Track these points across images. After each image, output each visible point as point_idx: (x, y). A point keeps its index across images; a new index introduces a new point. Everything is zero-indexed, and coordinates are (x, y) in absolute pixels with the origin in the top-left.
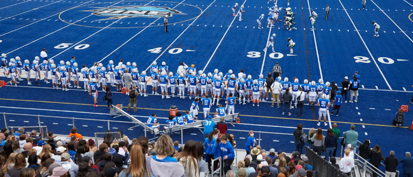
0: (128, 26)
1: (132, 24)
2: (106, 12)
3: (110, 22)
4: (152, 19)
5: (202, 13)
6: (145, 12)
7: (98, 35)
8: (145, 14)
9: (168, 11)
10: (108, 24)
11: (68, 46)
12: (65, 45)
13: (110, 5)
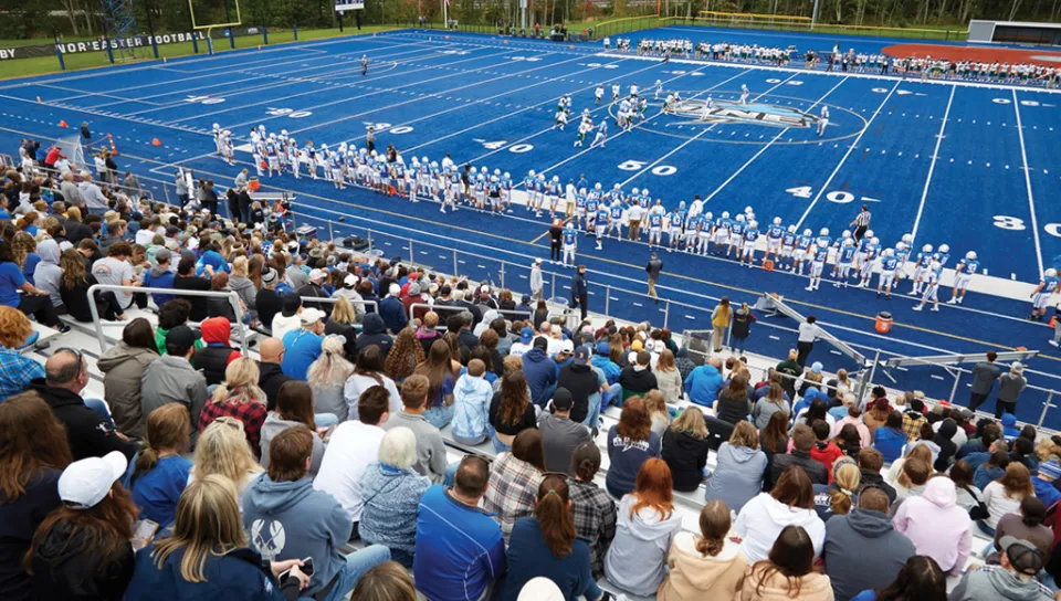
0: (733, 138)
1: (739, 136)
2: (685, 108)
3: (700, 128)
4: (774, 130)
5: (867, 125)
6: (757, 114)
7: (684, 152)
8: (757, 118)
9: (798, 117)
10: (696, 132)
11: (639, 167)
12: (636, 165)
13: (689, 96)
